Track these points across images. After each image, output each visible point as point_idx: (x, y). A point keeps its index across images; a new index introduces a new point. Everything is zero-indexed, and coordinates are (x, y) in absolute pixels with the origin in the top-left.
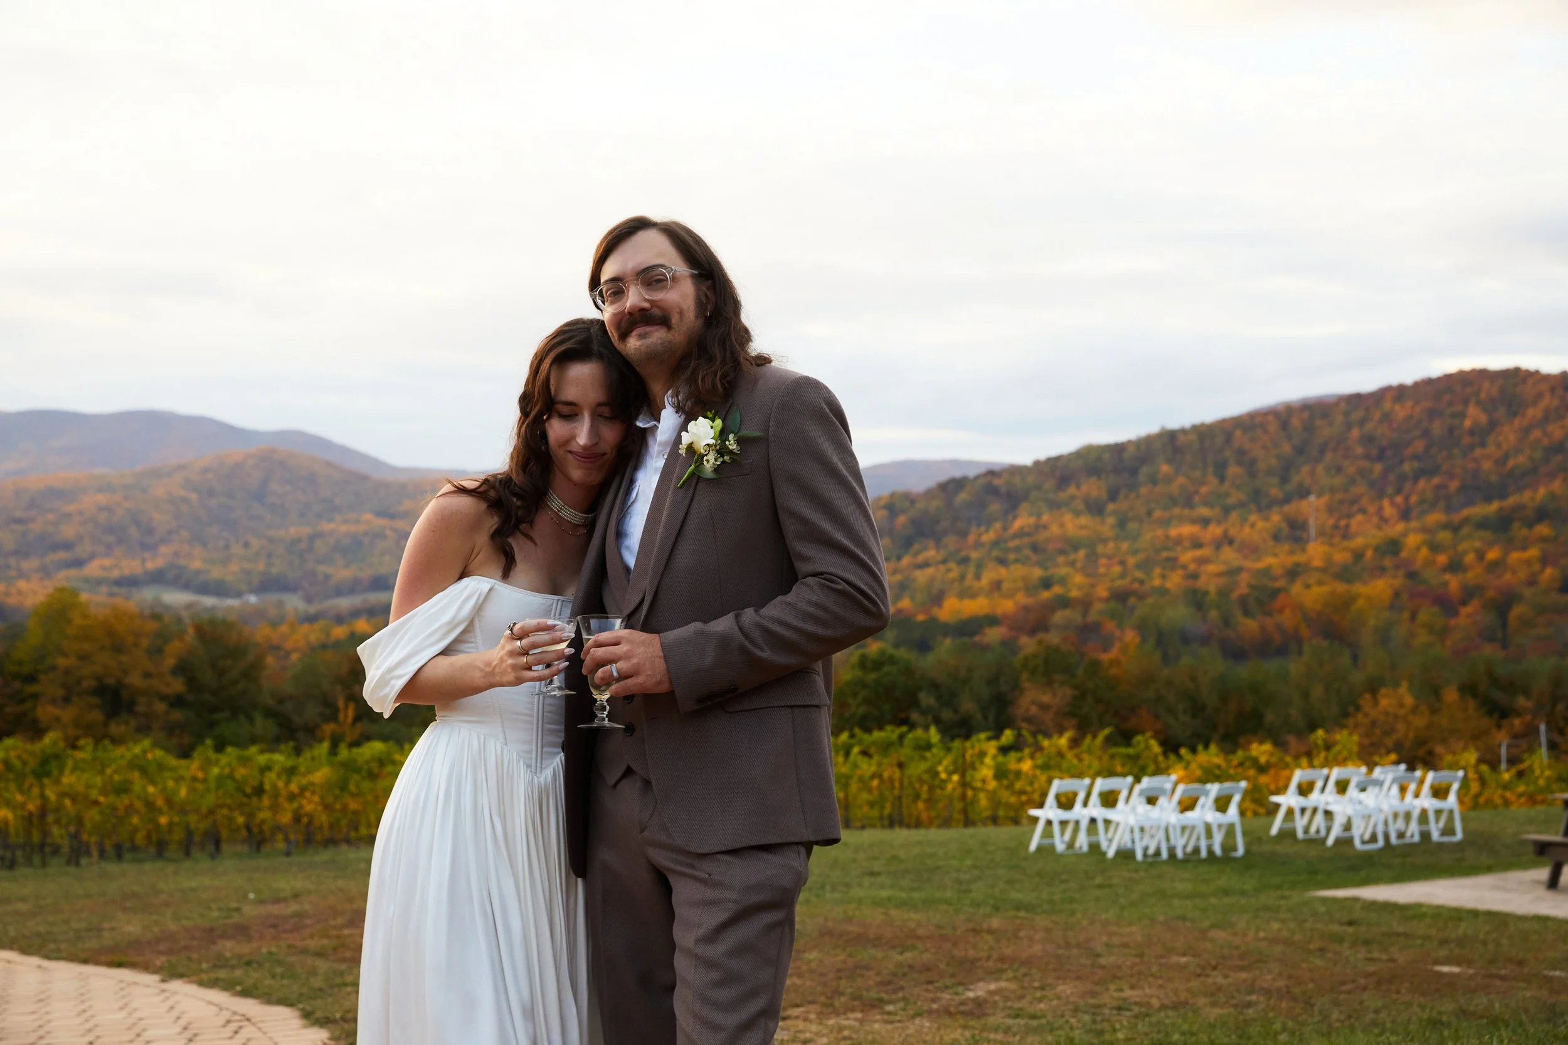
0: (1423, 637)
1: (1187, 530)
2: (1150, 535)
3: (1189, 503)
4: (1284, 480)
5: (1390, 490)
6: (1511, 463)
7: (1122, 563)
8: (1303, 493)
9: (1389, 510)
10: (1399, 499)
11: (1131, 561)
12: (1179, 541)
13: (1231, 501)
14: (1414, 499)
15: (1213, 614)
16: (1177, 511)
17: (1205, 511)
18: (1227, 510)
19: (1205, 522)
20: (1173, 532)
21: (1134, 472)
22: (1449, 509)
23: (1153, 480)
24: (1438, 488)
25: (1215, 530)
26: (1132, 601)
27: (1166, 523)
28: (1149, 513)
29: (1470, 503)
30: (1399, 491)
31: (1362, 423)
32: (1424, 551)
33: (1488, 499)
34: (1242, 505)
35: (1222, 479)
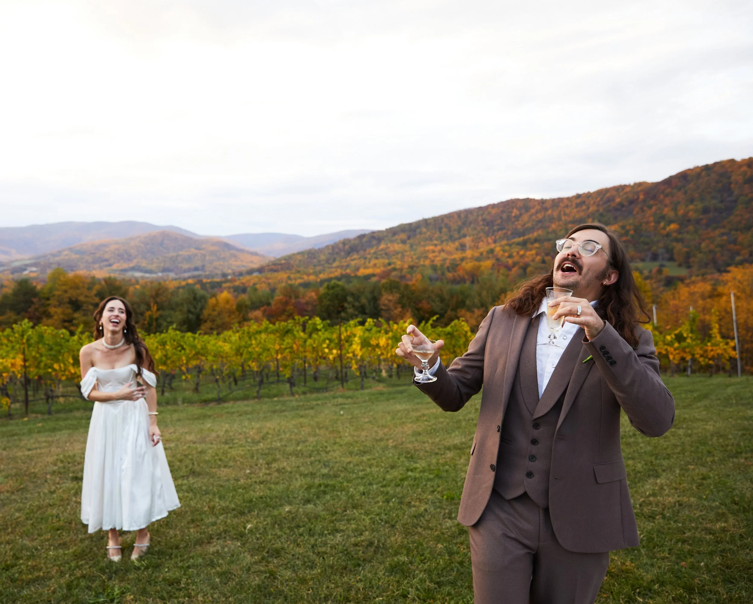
0: (501, 277)
1: (431, 248)
2: (420, 249)
3: (431, 240)
4: (459, 232)
5: (490, 234)
6: (526, 226)
7: (412, 258)
8: (465, 236)
9: (490, 240)
10: (493, 237)
11: (414, 257)
12: (428, 251)
13: (444, 239)
14: (497, 237)
15: (439, 272)
16: (427, 242)
17: (435, 242)
18: (442, 242)
19: (436, 245)
20: (427, 248)
21: (415, 231)
22: (508, 240)
23: (421, 233)
24: (505, 234)
25: (439, 248)
26: (415, 269)
27: (425, 246)
28: (419, 243)
29: (514, 238)
30: (493, 235)
31: (482, 215)
32: (501, 252)
33: (520, 237)
34: (446, 240)
35: (441, 232)
